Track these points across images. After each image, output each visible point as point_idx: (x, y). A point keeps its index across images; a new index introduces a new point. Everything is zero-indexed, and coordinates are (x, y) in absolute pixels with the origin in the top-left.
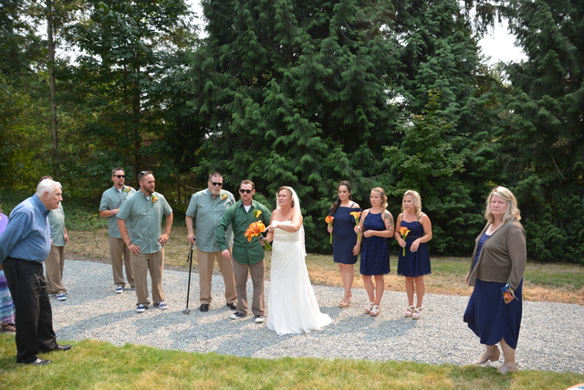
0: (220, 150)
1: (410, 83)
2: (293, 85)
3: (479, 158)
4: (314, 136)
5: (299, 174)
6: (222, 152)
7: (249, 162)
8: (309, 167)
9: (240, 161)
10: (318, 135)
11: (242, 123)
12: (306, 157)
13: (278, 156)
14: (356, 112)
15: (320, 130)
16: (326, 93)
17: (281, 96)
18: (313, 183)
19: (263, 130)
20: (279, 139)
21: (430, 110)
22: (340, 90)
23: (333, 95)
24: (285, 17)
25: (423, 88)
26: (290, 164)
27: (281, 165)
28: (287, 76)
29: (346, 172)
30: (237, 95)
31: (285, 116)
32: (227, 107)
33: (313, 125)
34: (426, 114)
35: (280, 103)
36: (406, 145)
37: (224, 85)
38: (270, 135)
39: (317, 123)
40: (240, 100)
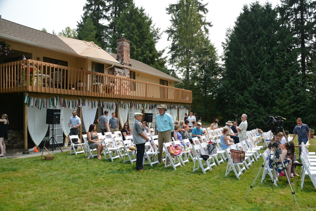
5: (252, 113)
7: (240, 110)
8: (254, 112)
9: (237, 110)
18: (255, 115)
19: (244, 103)
20: (248, 105)
24: (249, 75)
27: (248, 111)
29: (263, 113)
35: (248, 97)
37: (233, 91)
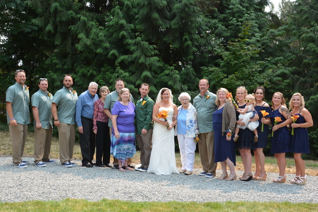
0: (63, 65)
1: (222, 16)
2: (132, 13)
3: (277, 78)
4: (152, 56)
6: (65, 67)
10: (156, 55)
11: (89, 42)
12: (146, 73)
13: (123, 71)
14: (184, 38)
15: (157, 52)
16: (160, 22)
17: (123, 21)
21: (241, 38)
22: (171, 20)
23: (165, 24)
25: (234, 21)
26: (132, 79)
28: (127, 5)
30: (82, 18)
31: (127, 38)
32: (73, 28)
33: (151, 47)
34: (239, 41)
36: (224, 66)
38: (113, 54)
39: (155, 46)
40: (85, 23)
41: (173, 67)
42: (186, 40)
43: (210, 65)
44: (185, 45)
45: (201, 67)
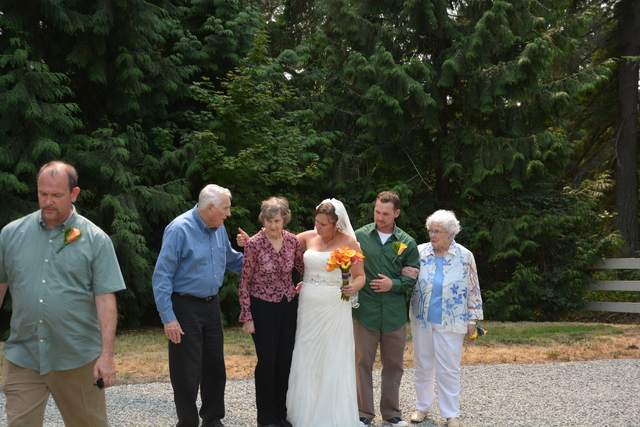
41: (111, 131)
42: (124, 64)
43: (169, 124)
44: (125, 75)
45: (155, 129)
